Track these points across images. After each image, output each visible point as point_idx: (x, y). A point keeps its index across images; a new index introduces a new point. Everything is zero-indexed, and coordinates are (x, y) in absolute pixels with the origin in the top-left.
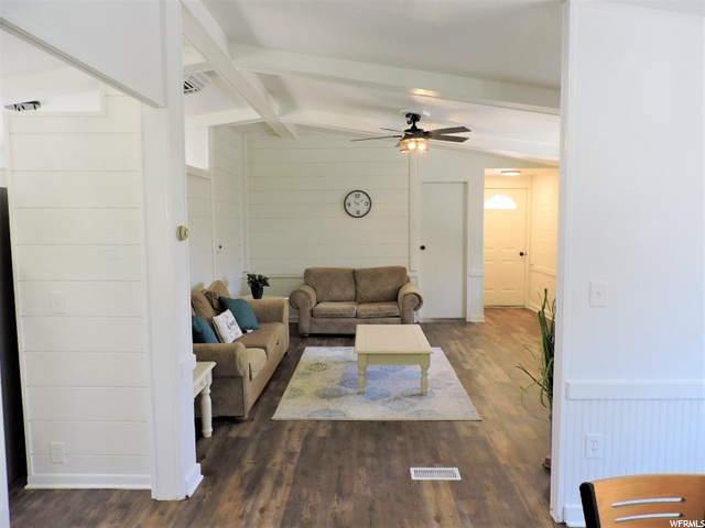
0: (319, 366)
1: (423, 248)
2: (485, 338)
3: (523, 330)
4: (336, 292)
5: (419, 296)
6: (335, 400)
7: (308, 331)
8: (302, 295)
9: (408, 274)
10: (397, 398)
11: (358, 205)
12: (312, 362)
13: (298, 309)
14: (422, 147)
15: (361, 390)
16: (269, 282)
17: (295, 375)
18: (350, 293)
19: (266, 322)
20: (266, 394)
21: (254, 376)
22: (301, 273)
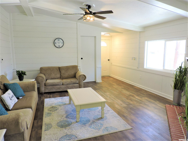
0: (53, 108)
1: (82, 59)
2: (106, 88)
3: (115, 84)
4: (53, 76)
5: (85, 76)
6: (68, 128)
7: (44, 92)
8: (41, 78)
9: (78, 68)
10: (93, 122)
11: (59, 43)
12: (50, 107)
13: (39, 83)
14: (92, 19)
15: (78, 120)
16: (26, 73)
17: (44, 115)
18: (59, 76)
19: (28, 91)
20: (33, 129)
21: (29, 127)
22: (39, 69)
